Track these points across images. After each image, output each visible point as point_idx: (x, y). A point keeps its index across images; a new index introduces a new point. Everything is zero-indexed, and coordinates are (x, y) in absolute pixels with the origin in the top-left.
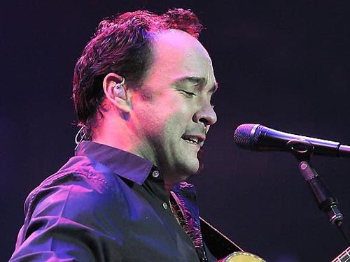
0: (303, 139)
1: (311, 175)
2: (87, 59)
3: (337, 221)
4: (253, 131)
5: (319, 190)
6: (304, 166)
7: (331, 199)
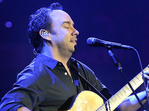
0: (109, 43)
1: (112, 55)
2: (31, 28)
3: (120, 70)
4: (93, 40)
5: (114, 60)
6: (110, 51)
7: (119, 63)
